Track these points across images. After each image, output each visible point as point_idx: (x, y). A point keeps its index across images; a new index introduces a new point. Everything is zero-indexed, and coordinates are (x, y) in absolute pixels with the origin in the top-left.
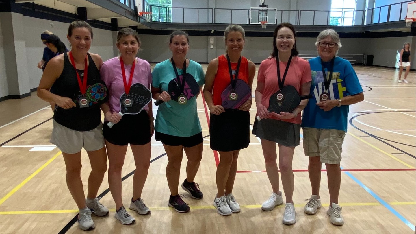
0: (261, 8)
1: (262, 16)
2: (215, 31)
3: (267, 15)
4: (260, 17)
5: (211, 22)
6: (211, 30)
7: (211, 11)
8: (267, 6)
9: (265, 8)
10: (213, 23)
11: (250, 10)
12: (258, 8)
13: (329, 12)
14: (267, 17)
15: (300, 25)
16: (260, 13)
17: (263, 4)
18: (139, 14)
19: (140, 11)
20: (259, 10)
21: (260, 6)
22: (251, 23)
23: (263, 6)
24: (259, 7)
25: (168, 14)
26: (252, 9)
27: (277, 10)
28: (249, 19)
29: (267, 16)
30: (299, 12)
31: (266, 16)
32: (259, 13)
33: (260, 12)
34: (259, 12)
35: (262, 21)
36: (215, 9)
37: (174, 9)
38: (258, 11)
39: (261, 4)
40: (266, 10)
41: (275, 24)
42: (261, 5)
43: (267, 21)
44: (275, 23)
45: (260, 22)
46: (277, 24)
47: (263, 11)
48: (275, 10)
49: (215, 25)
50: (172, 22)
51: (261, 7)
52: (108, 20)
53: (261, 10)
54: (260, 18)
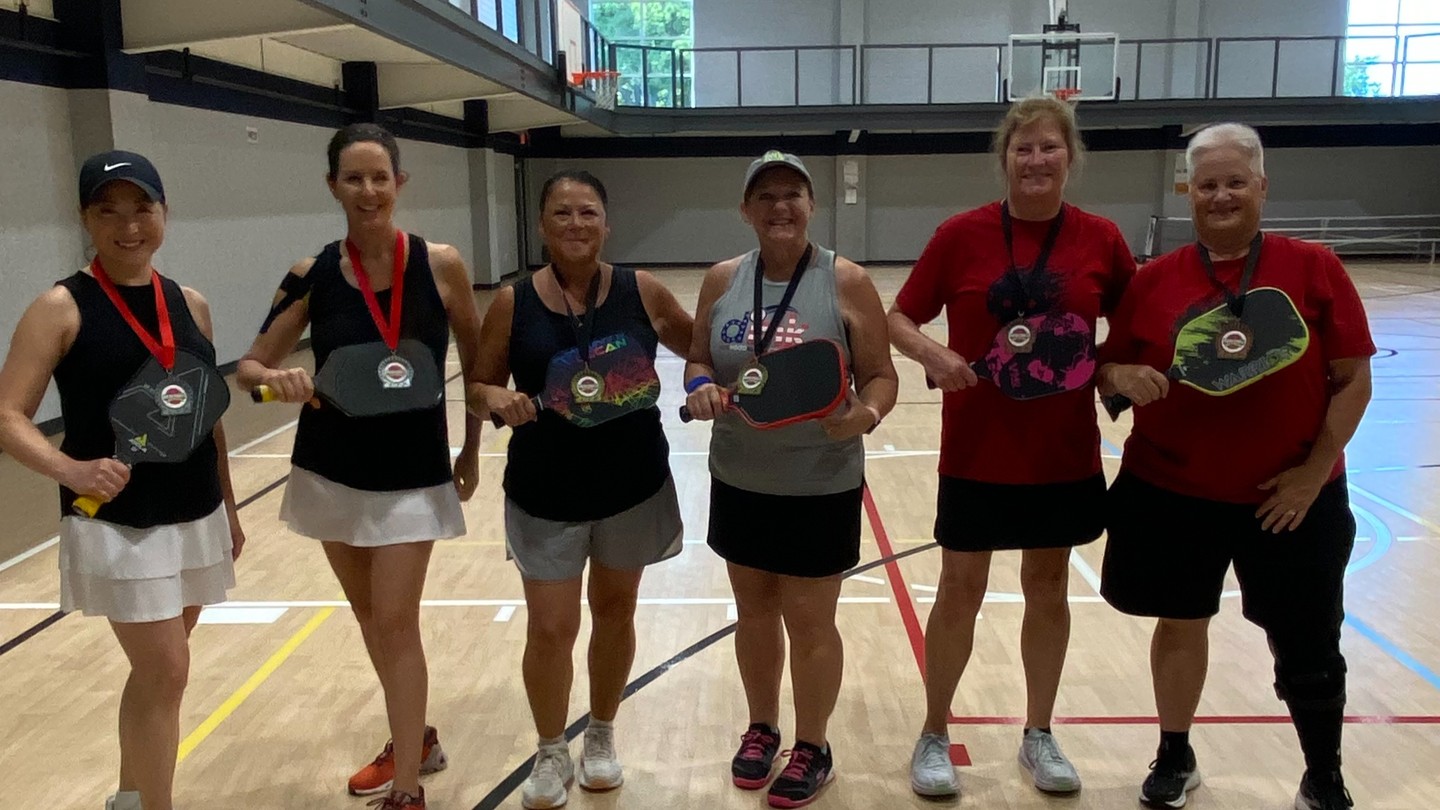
0: (1053, 37)
1: (1057, 66)
2: (863, 134)
3: (1077, 65)
4: (1049, 72)
5: (846, 98)
6: (850, 132)
7: (846, 55)
8: (1076, 28)
9: (1068, 36)
10: (858, 102)
11: (1006, 45)
12: (1039, 36)
13: (1338, 40)
14: (1076, 71)
15: (1215, 98)
16: (1049, 57)
17: (1061, 20)
18: (570, 79)
19: (573, 67)
20: (1046, 45)
21: (1047, 28)
22: (1013, 96)
23: (1062, 26)
24: (1044, 32)
25: (678, 75)
26: (1016, 43)
27: (1121, 42)
28: (1005, 81)
29: (1079, 69)
30: (1212, 46)
31: (1073, 68)
32: (1045, 57)
33: (1048, 52)
34: (1044, 52)
35: (1056, 89)
36: (865, 50)
37: (698, 53)
38: (1041, 47)
39: (1054, 21)
40: (1076, 44)
41: (1112, 98)
42: (1052, 23)
43: (1079, 88)
44: (1111, 94)
46: (1121, 98)
47: (1059, 46)
48: (1111, 41)
49: (864, 110)
50: (693, 106)
51: (1053, 33)
52: (453, 109)
53: (1053, 42)
54: (1050, 78)
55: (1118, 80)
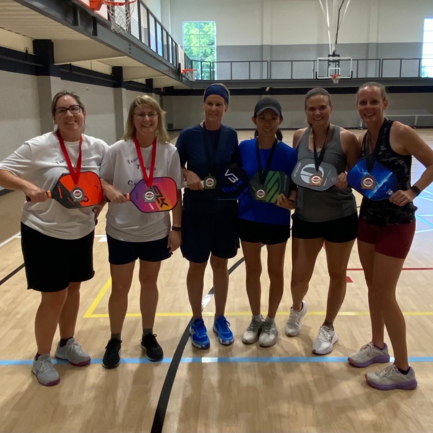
0: (331, 58)
1: (332, 68)
2: (270, 89)
3: (339, 67)
4: (330, 69)
5: (265, 77)
6: (266, 88)
7: (265, 64)
8: (339, 56)
9: (336, 58)
10: (269, 78)
11: (316, 61)
12: (327, 58)
13: (420, 59)
14: (339, 69)
15: (382, 78)
16: (330, 65)
17: (334, 53)
18: (182, 72)
20: (329, 61)
21: (329, 56)
22: (319, 77)
23: (334, 55)
24: (328, 57)
25: (212, 70)
26: (320, 60)
27: (353, 60)
28: (316, 73)
29: (339, 68)
31: (337, 68)
32: (329, 65)
33: (330, 63)
34: (328, 63)
35: (332, 75)
36: (271, 62)
37: (218, 63)
38: (327, 62)
39: (331, 53)
40: (338, 61)
41: (350, 77)
42: (331, 54)
43: (340, 74)
44: (349, 76)
45: (330, 75)
46: (353, 77)
47: (333, 61)
48: (350, 60)
49: (270, 81)
50: (216, 79)
51: (331, 57)
52: (143, 81)
53: (331, 60)
54: (331, 71)
55: (352, 72)
